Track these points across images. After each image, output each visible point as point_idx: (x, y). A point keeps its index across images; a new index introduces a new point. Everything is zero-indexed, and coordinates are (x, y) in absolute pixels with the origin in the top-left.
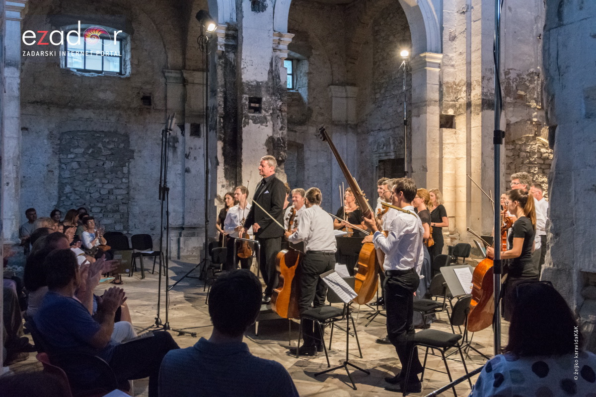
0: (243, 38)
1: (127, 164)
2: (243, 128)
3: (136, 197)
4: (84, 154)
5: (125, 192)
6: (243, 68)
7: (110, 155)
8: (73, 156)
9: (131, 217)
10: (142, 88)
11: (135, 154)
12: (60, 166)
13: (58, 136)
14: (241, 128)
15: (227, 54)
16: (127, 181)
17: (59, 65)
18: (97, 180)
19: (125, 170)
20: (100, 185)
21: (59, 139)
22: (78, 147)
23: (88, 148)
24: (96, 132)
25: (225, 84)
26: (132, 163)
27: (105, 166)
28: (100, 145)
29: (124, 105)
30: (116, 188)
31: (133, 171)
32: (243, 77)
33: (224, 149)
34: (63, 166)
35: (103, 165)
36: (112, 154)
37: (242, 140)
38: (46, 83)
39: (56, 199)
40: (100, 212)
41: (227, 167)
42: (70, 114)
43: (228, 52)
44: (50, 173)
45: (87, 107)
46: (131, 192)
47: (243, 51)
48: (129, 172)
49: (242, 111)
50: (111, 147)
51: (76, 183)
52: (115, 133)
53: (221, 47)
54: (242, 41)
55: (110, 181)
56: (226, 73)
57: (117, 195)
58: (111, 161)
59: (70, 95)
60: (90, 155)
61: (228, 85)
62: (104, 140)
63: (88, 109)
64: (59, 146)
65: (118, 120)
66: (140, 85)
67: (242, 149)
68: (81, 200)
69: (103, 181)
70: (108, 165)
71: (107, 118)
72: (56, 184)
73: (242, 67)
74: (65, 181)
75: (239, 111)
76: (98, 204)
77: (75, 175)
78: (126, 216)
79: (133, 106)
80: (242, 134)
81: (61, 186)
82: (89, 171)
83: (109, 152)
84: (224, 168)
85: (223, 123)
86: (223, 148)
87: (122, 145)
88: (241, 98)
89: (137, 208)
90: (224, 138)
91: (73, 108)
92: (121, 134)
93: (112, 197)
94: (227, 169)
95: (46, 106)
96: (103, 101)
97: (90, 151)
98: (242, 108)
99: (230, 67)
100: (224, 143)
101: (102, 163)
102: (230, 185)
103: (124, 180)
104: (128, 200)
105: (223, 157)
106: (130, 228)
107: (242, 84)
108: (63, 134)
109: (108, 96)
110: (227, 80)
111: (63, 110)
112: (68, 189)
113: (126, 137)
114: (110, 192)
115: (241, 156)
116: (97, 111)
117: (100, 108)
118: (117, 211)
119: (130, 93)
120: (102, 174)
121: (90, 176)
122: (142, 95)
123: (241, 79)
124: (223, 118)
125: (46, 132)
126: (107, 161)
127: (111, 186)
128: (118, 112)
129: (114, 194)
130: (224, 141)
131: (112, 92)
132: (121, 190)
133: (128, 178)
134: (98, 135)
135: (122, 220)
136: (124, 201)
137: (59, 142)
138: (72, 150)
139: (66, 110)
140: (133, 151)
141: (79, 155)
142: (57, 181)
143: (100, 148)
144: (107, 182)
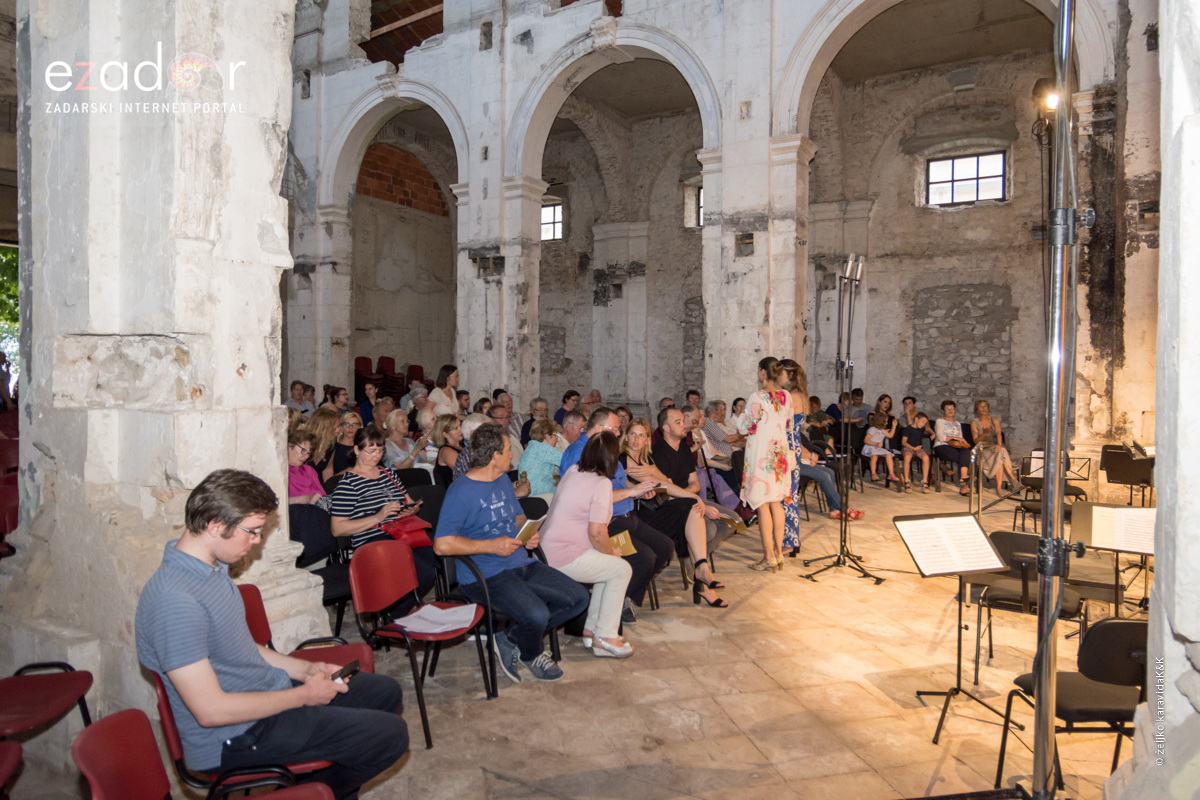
0: (1127, 103)
1: (1007, 328)
2: (1127, 259)
3: (1023, 375)
4: (946, 316)
5: (1004, 368)
6: (1127, 156)
7: (982, 316)
8: (930, 320)
9: (1012, 406)
10: (1031, 216)
11: (1020, 313)
12: (914, 335)
13: (913, 294)
14: (1123, 258)
15: (1097, 138)
16: (1007, 353)
17: (913, 204)
18: (964, 352)
19: (1005, 337)
20: (968, 359)
21: (913, 300)
22: (938, 308)
23: (951, 309)
24: (962, 286)
25: (1094, 188)
26: (1016, 325)
27: (975, 332)
28: (968, 304)
29: (1003, 244)
30: (993, 362)
31: (1016, 337)
32: (1126, 171)
33: (1090, 297)
34: (919, 334)
35: (973, 330)
36: (985, 315)
37: (1125, 279)
38: (898, 230)
39: (910, 378)
40: (969, 396)
41: (1095, 326)
42: (927, 266)
43: (1099, 134)
44: (902, 344)
45: (950, 253)
46: (1014, 368)
47: (1127, 127)
48: (1011, 339)
49: (1124, 228)
50: (982, 305)
51: (935, 356)
52: (990, 286)
53: (1085, 129)
54: (1126, 109)
55: (982, 353)
56: (1096, 171)
57: (992, 373)
58: (983, 324)
59: (927, 241)
60: (954, 318)
61: (1100, 189)
62: (974, 296)
63: (951, 256)
64: (913, 309)
65: (995, 266)
66: (1027, 211)
67: (1123, 295)
68: (942, 378)
69: (973, 353)
70: (980, 330)
71: (977, 265)
72: (910, 358)
73: (1125, 153)
74: (921, 354)
75: (1119, 229)
76: (964, 385)
77: (933, 345)
78: (1005, 402)
79: (1016, 243)
80: (1124, 268)
81: (916, 361)
82: (953, 340)
83: (981, 313)
84: (1089, 328)
85: (1089, 253)
86: (1087, 296)
87: (1000, 301)
88: (1123, 208)
89: (1023, 391)
90: (1090, 278)
91: (930, 257)
92: (997, 286)
93: (985, 375)
94: (1096, 329)
95: (897, 260)
96: (971, 242)
97: (954, 312)
98: (1124, 224)
99: (1104, 159)
100: (1091, 289)
101: (971, 328)
102: (1102, 357)
103: (1003, 351)
104: (1008, 380)
105: (1088, 310)
106: (1012, 419)
107: (1124, 183)
108: (918, 292)
109: (979, 234)
110: (1098, 182)
111: (919, 261)
112: (924, 364)
113: (1006, 290)
114: (983, 368)
115: (1123, 307)
116: (964, 258)
117: (968, 252)
118: (992, 395)
119: (1013, 224)
120: (971, 343)
121: (954, 346)
122: (1030, 226)
123: (1124, 174)
124: (1089, 246)
125: (898, 292)
126: (978, 326)
127: (983, 360)
128: (993, 255)
129: (988, 370)
130: (1091, 284)
131: (985, 228)
132: (999, 366)
133: (1009, 348)
134: (965, 290)
135: (1000, 408)
136: (1003, 381)
137: (913, 303)
138: (930, 313)
139: (923, 261)
140: (1017, 310)
141: (939, 319)
142: (910, 354)
143: (967, 308)
144: (977, 353)
